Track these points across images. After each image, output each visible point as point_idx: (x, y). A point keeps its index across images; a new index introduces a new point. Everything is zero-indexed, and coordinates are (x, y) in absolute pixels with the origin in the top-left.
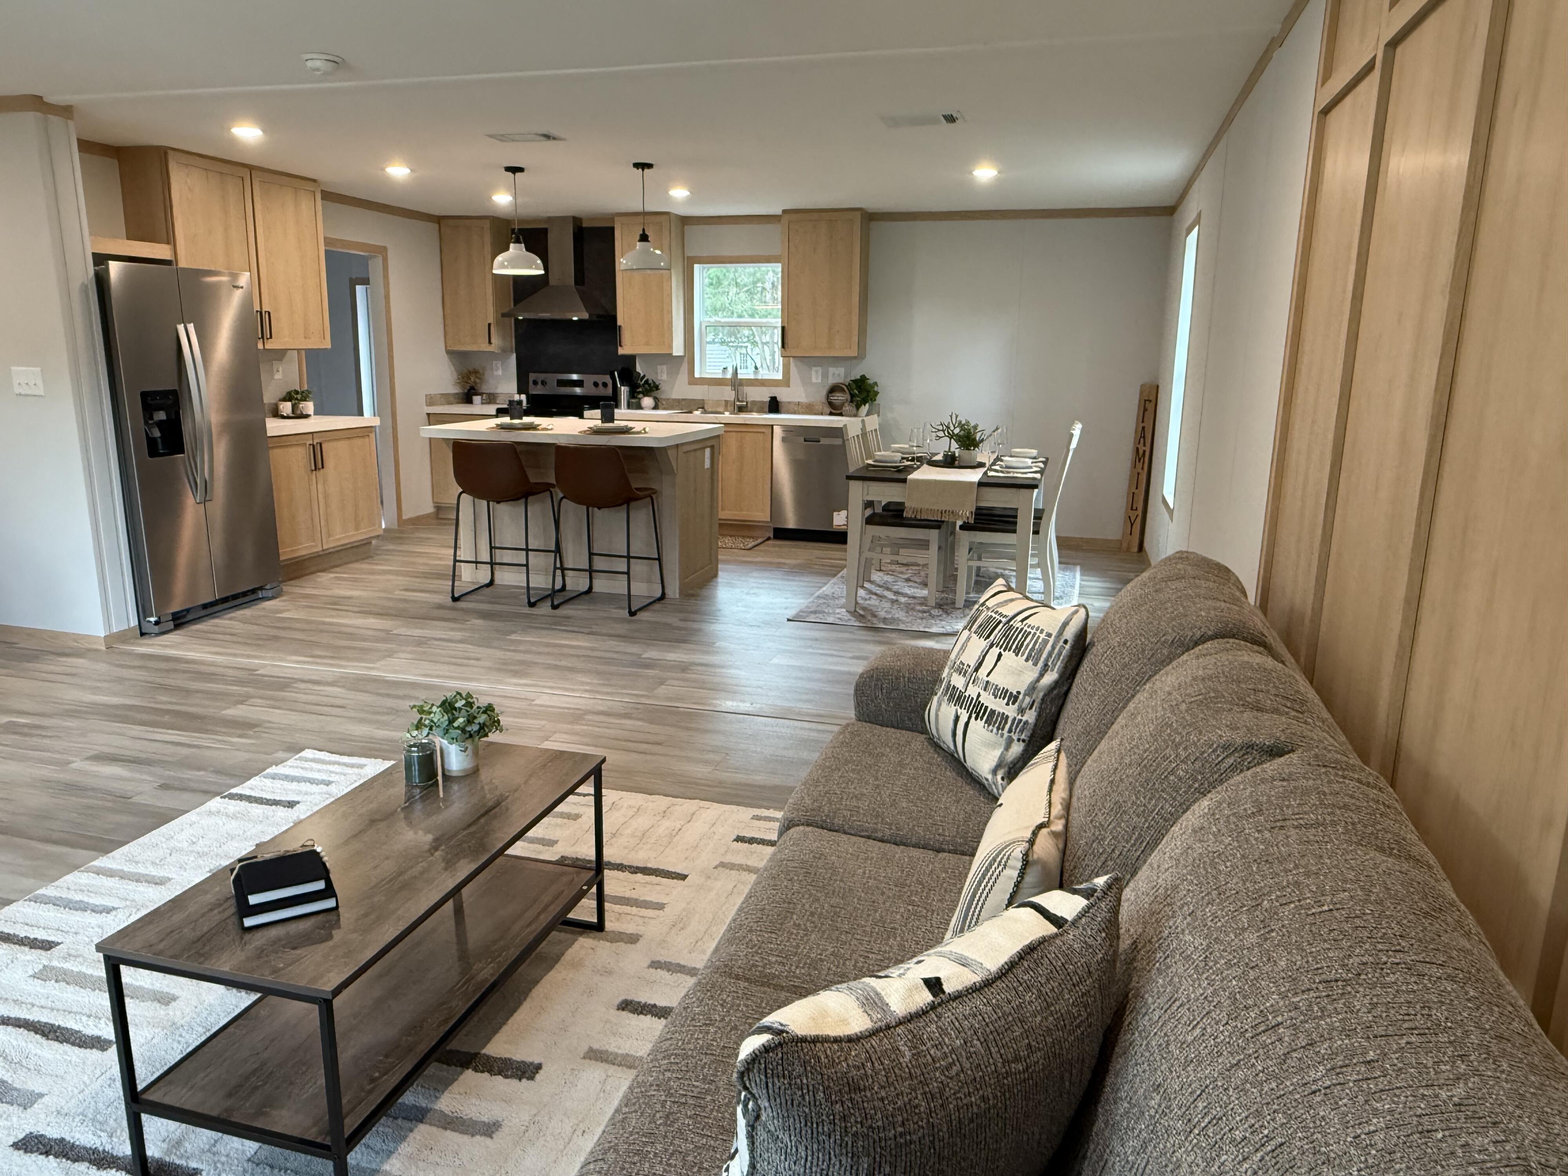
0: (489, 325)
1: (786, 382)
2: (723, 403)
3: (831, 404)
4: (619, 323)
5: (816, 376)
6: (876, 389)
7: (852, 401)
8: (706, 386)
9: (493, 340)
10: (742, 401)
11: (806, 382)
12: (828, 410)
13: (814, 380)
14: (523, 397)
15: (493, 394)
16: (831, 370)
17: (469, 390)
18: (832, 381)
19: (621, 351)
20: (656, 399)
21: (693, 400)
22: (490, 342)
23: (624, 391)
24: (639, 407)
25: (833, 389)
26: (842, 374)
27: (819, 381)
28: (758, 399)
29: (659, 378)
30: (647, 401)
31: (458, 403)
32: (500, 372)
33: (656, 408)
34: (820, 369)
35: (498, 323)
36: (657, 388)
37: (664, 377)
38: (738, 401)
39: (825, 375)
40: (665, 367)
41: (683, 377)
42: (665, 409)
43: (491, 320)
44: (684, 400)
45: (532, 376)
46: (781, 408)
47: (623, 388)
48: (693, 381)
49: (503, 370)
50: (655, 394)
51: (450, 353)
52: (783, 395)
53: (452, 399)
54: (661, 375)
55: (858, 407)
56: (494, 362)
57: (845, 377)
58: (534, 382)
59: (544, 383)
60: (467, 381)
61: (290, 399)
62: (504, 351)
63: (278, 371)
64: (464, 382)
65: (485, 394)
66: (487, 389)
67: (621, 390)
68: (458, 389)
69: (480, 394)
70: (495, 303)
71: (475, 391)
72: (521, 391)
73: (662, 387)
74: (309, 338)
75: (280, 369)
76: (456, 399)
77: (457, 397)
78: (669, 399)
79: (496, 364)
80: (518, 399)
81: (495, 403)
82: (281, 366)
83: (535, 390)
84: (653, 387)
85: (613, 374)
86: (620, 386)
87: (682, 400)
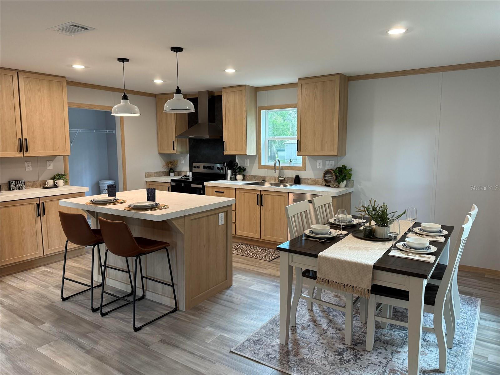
0: (173, 141)
1: (304, 168)
2: (274, 178)
3: (326, 180)
4: (224, 140)
5: (319, 165)
6: (351, 172)
7: (336, 179)
8: (266, 170)
9: (175, 148)
10: (282, 178)
11: (314, 168)
12: (324, 183)
13: (318, 167)
14: (191, 173)
15: (181, 172)
16: (327, 162)
17: (170, 170)
18: (327, 168)
19: (225, 153)
20: (244, 176)
21: (260, 176)
22: (173, 149)
23: (229, 172)
24: (236, 179)
25: (327, 172)
26: (333, 165)
27: (321, 168)
28: (290, 176)
29: (246, 165)
30: (239, 177)
31: (165, 176)
32: (183, 162)
33: (243, 180)
34: (321, 162)
35: (177, 141)
36: (244, 170)
38: (281, 177)
39: (324, 165)
40: (248, 160)
41: (256, 165)
42: (248, 180)
43: (174, 139)
44: (257, 176)
45: (194, 164)
46: (302, 181)
47: (228, 170)
48: (261, 167)
49: (184, 161)
50: (244, 173)
51: (160, 154)
52: (303, 175)
53: (162, 174)
54: (247, 164)
55: (339, 183)
56: (181, 158)
57: (334, 166)
58: (195, 167)
59: (198, 167)
60: (170, 166)
61: (54, 178)
62: (182, 153)
63: (50, 165)
64: (168, 167)
65: (177, 171)
66: (178, 169)
67: (227, 170)
68: (166, 170)
69: (174, 172)
70: (176, 132)
71: (172, 171)
72: (191, 171)
73: (247, 170)
74: (56, 150)
75: (52, 165)
76: (164, 174)
77: (164, 173)
78: (250, 176)
79: (182, 158)
80: (188, 175)
81: (181, 176)
82: (52, 163)
83: (195, 170)
84: (242, 170)
85: (224, 164)
86: (228, 169)
87: (256, 176)
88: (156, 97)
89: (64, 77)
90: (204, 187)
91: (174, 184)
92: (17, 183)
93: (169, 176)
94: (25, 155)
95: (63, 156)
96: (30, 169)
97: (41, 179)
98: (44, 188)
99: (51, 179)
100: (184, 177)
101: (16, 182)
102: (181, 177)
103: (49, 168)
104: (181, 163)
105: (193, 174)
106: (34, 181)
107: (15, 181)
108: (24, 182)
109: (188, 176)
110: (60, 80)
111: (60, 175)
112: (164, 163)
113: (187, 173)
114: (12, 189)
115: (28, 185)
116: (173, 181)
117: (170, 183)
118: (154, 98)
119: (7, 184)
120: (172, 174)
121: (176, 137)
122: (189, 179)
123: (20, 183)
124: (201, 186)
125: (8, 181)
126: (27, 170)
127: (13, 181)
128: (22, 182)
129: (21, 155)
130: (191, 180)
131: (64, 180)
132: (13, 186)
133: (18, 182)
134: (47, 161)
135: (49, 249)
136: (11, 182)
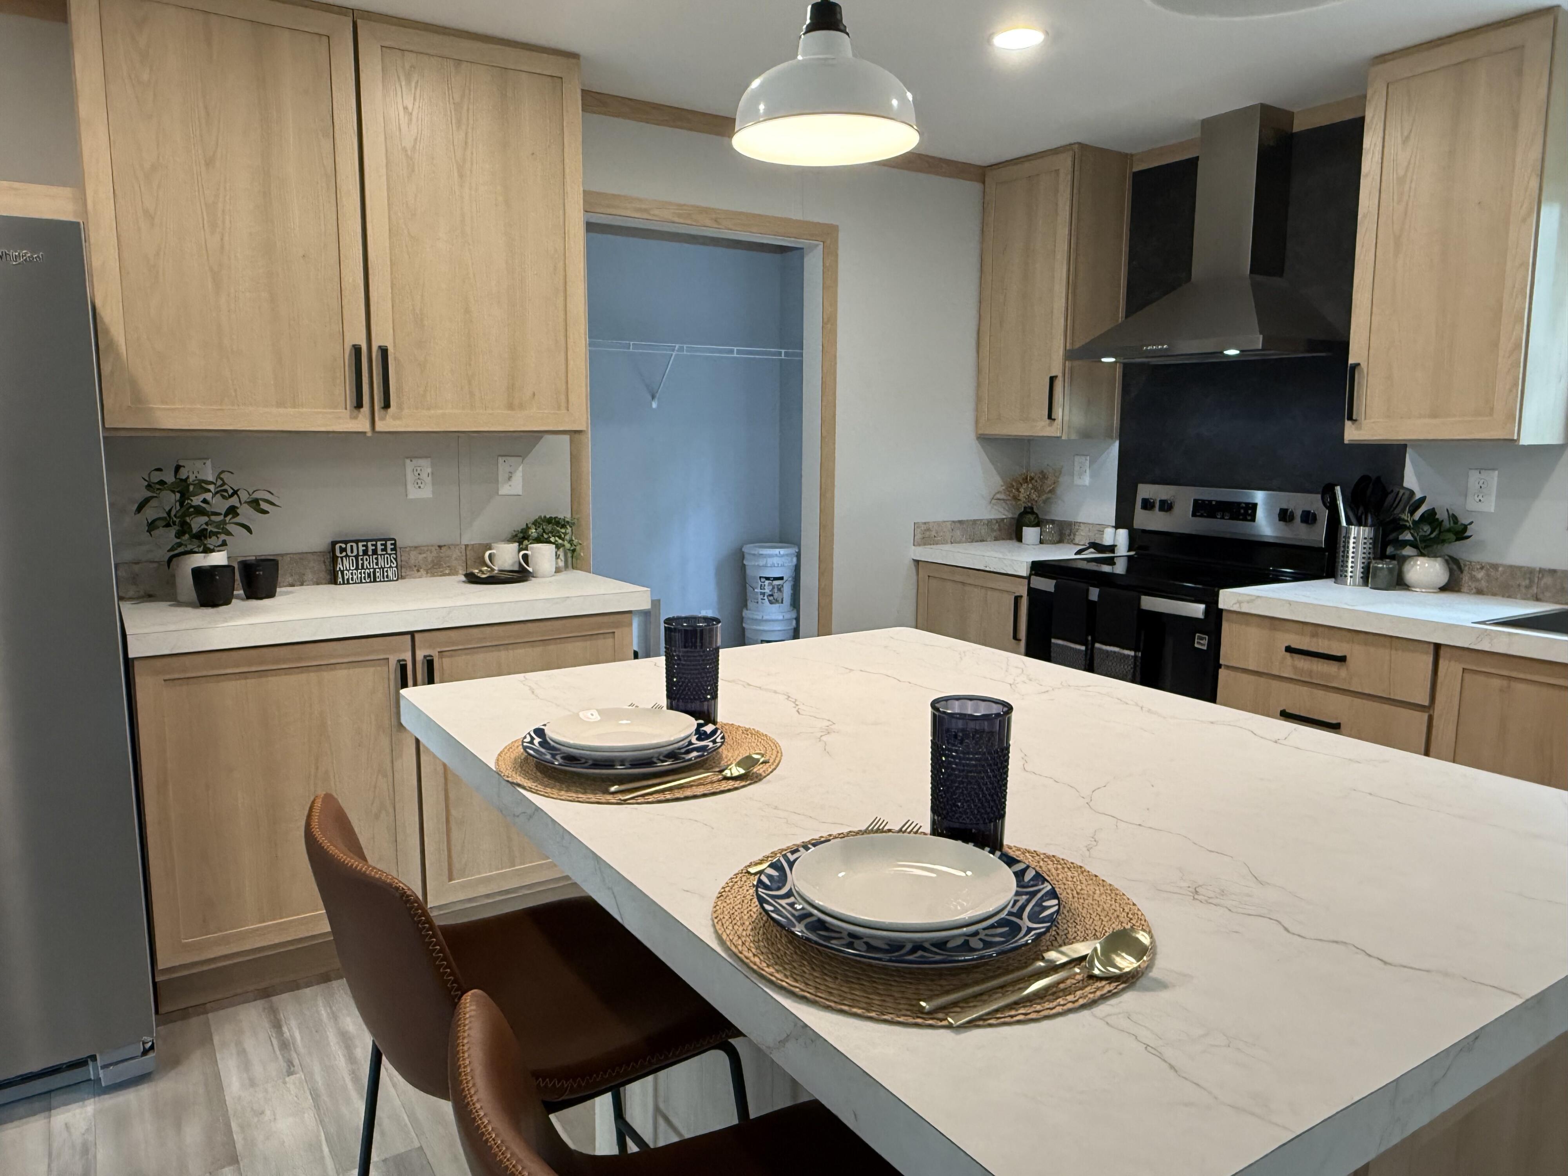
0: (1052, 379)
4: (1352, 360)
9: (1058, 412)
14: (1123, 534)
15: (1072, 525)
17: (1022, 515)
19: (1352, 433)
20: (1455, 566)
22: (1050, 417)
23: (1358, 537)
24: (1399, 583)
29: (1472, 504)
30: (1423, 569)
31: (996, 539)
32: (1086, 480)
33: (1451, 587)
35: (1071, 375)
36: (1460, 533)
37: (1489, 505)
40: (1493, 478)
42: (1482, 594)
43: (1056, 370)
44: (1553, 572)
45: (1145, 491)
47: (1354, 530)
49: (1091, 476)
50: (1457, 549)
51: (985, 440)
53: (984, 531)
54: (1479, 499)
56: (1077, 459)
58: (1147, 505)
59: (1166, 506)
60: (1022, 496)
61: (522, 538)
62: (1086, 435)
63: (510, 478)
64: (1016, 498)
65: (1053, 522)
66: (1060, 511)
67: (1348, 532)
68: (1001, 513)
69: (1038, 523)
70: (1070, 330)
71: (1032, 517)
72: (1123, 520)
73: (1479, 531)
74: (522, 407)
75: (518, 477)
76: (993, 530)
77: (996, 527)
78: (1495, 567)
79: (1082, 463)
80: (1107, 541)
81: (1072, 542)
82: (521, 468)
83: (1145, 520)
84: (1449, 530)
85: (1328, 492)
86: (1349, 522)
87: (1541, 571)
88: (984, 183)
89: (573, 56)
90: (1215, 615)
91: (1046, 585)
92: (365, 552)
93: (1014, 544)
94: (380, 426)
95: (567, 438)
96: (426, 492)
97: (471, 537)
98: (472, 579)
99: (513, 538)
100: (1091, 554)
101: (361, 548)
102: (1079, 552)
103: (504, 490)
104: (1077, 481)
105: (1136, 539)
106: (440, 547)
107: (357, 542)
108: (394, 549)
109: (1112, 548)
110: (552, 67)
111: (549, 521)
112: (997, 482)
113: (1102, 532)
114: (340, 580)
115: (412, 562)
116: (1039, 568)
117: (1028, 578)
118: (977, 186)
119: (322, 553)
120: (1030, 533)
121: (1070, 355)
122: (1111, 561)
123: (375, 552)
124: (1197, 610)
125: (330, 540)
126: (414, 493)
127: (346, 542)
128: (385, 550)
129: (361, 424)
130: (1120, 568)
131: (558, 547)
132: (346, 565)
133: (371, 548)
134: (501, 460)
135: (450, 879)
136: (337, 546)
